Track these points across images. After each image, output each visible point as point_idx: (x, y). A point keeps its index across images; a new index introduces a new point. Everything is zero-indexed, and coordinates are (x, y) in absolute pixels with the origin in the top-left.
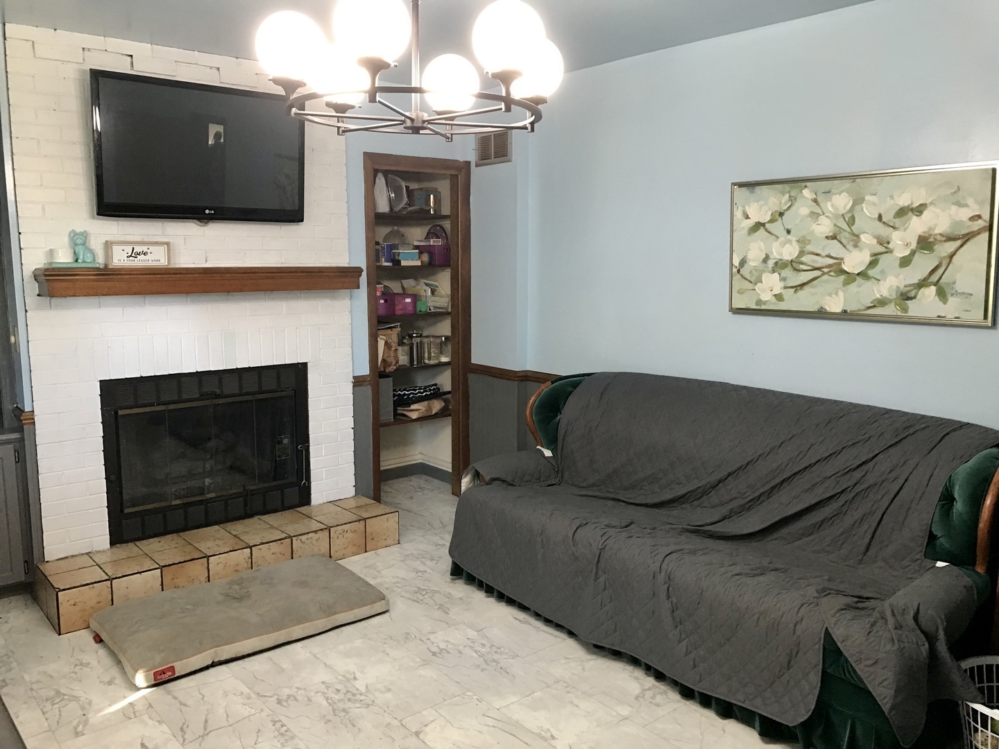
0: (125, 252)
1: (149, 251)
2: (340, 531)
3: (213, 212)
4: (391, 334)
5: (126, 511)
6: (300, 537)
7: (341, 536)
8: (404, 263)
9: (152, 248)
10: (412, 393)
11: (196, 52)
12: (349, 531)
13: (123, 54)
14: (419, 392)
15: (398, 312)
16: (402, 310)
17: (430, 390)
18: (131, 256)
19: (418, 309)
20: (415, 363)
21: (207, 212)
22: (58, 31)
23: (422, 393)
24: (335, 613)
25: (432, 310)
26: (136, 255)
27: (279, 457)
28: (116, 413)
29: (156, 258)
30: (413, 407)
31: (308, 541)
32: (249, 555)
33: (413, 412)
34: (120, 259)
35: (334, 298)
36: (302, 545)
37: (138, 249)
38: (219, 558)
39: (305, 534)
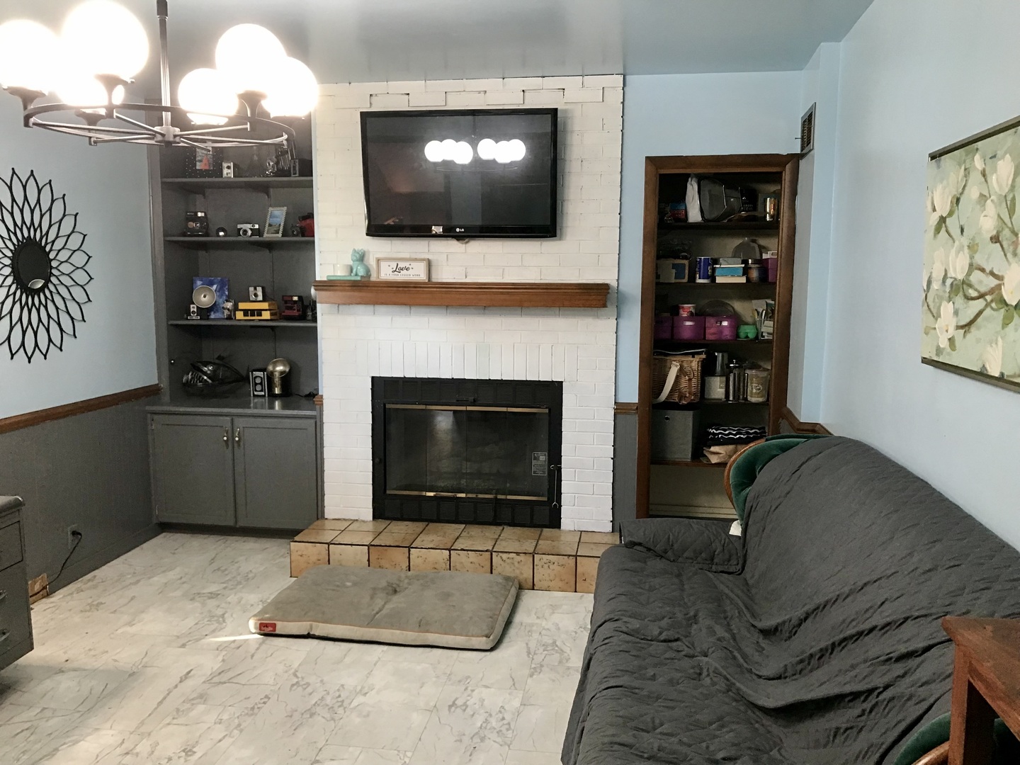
0: (391, 267)
1: (410, 267)
2: (545, 560)
3: (463, 230)
4: (691, 362)
5: (388, 492)
6: (501, 554)
7: (546, 566)
8: (719, 280)
9: (414, 264)
10: (721, 433)
11: (465, 80)
12: (556, 563)
13: (402, 94)
14: (730, 434)
15: (710, 337)
16: (714, 334)
17: (748, 433)
18: (395, 271)
19: (742, 335)
20: (731, 398)
21: (458, 230)
22: (352, 84)
23: (735, 435)
24: (427, 631)
25: (766, 338)
26: (398, 270)
27: (535, 472)
28: (385, 405)
29: (417, 273)
30: (713, 449)
31: (508, 561)
32: (448, 557)
33: (713, 456)
34: (386, 273)
35: (598, 317)
36: (502, 563)
37: (402, 265)
38: (420, 551)
39: (506, 552)
